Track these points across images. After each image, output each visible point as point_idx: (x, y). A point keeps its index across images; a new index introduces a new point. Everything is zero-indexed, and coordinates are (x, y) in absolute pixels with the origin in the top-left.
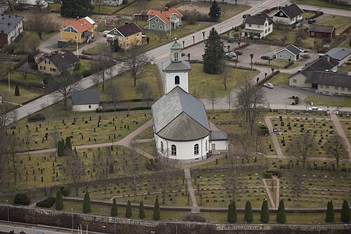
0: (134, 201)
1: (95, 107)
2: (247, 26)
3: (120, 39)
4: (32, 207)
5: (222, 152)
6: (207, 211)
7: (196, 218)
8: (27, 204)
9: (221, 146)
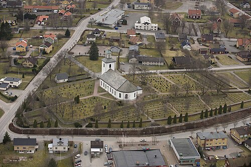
0: (125, 121)
1: (66, 80)
2: (88, 39)
3: (46, 48)
4: (84, 127)
5: (141, 95)
6: (157, 121)
7: (153, 125)
8: (81, 127)
9: (140, 92)
